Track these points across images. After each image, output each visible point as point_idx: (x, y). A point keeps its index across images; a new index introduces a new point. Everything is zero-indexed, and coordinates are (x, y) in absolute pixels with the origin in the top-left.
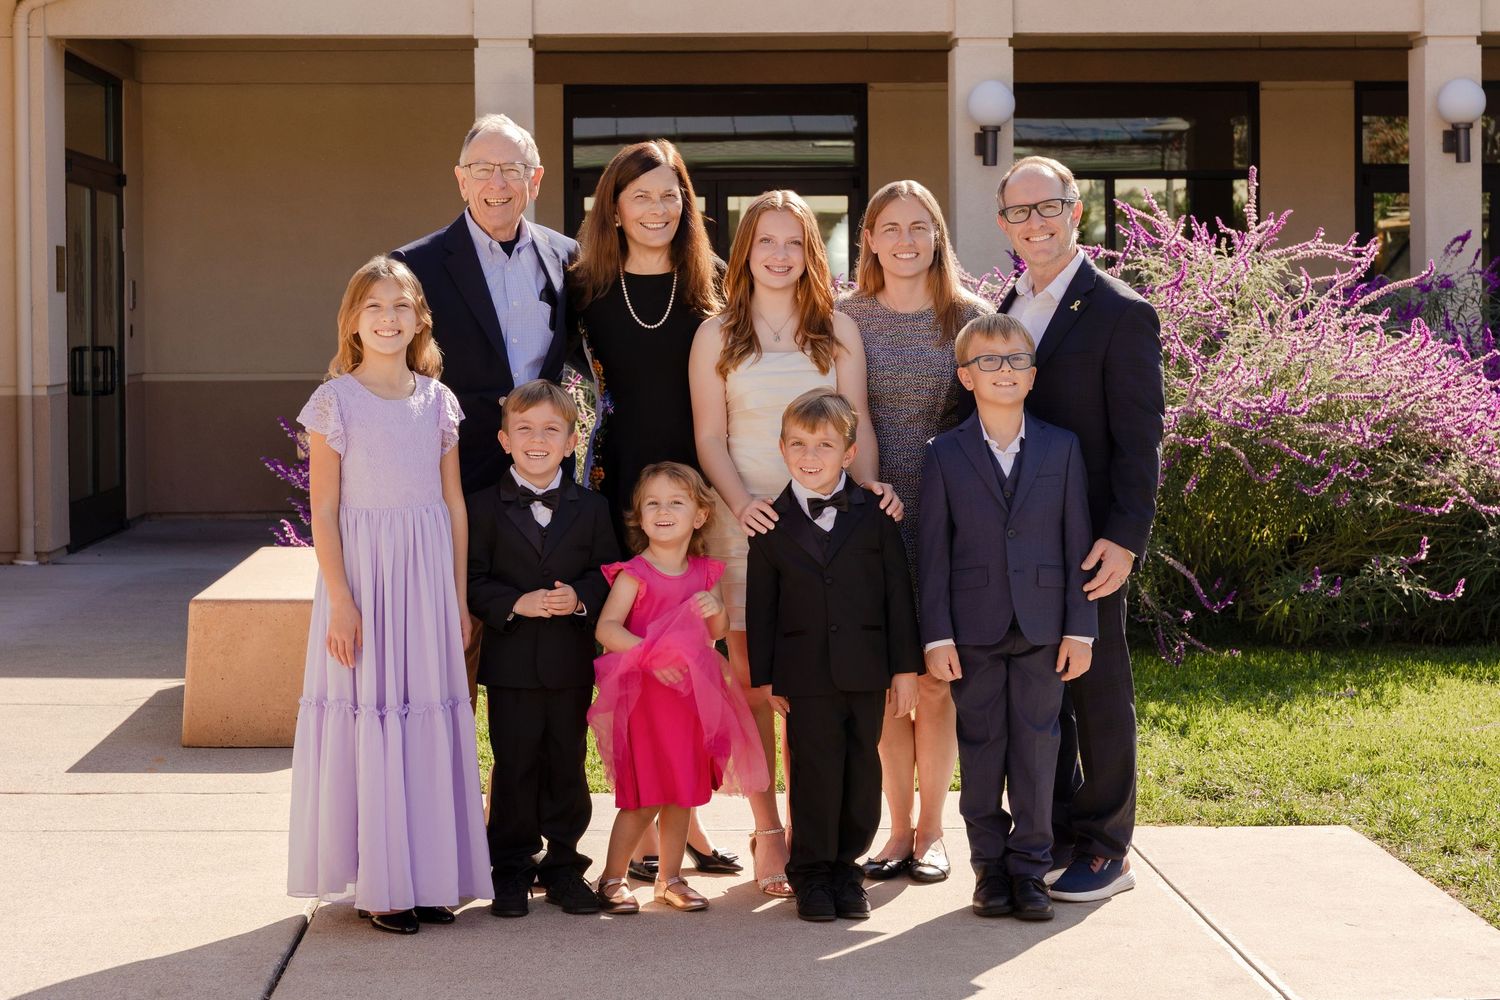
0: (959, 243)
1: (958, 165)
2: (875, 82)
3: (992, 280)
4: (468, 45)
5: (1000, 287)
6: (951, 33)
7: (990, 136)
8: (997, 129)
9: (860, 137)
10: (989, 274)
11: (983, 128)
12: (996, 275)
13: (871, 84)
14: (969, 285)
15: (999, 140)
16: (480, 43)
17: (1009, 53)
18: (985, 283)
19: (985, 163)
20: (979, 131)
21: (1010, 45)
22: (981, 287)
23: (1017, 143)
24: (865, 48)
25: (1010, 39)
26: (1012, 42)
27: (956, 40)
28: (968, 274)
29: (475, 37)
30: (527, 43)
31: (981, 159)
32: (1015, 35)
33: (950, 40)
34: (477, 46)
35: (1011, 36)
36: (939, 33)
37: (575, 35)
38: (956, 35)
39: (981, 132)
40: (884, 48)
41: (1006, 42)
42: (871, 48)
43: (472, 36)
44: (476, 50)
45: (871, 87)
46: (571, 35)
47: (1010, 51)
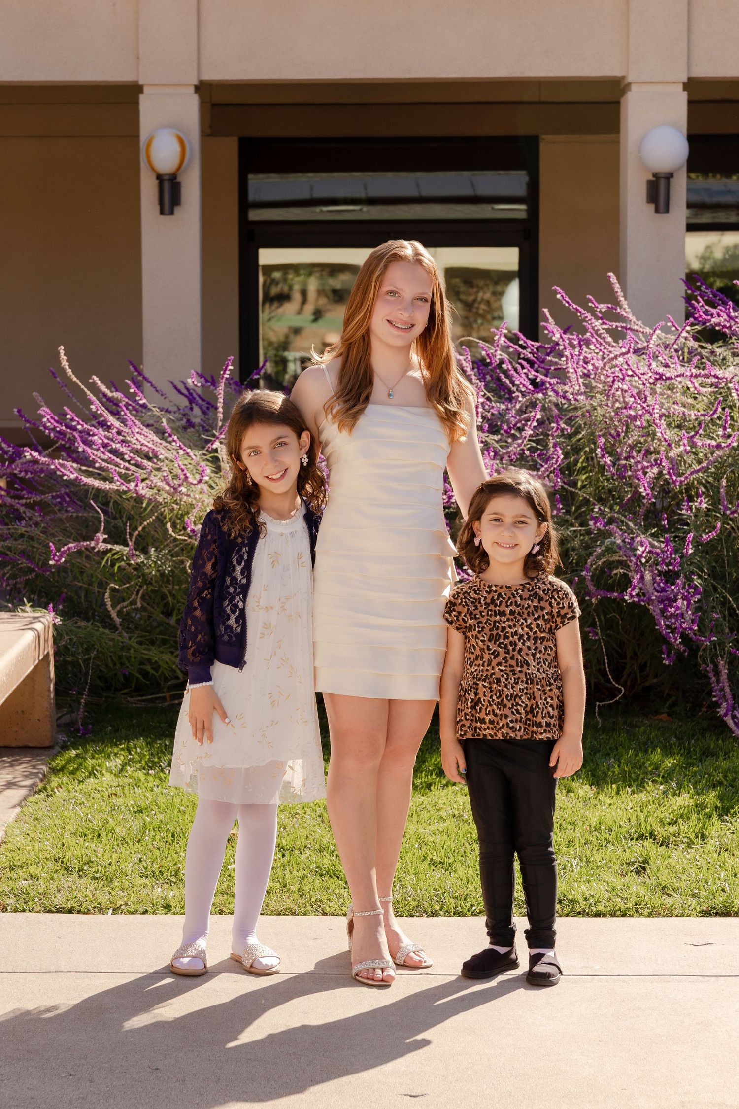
0: (629, 291)
1: (629, 214)
2: (548, 134)
3: (666, 330)
4: (135, 90)
5: (673, 337)
6: (623, 78)
7: (662, 183)
8: (669, 176)
9: (532, 199)
10: (663, 323)
11: (655, 175)
12: (669, 324)
13: (544, 136)
14: (641, 335)
15: (671, 188)
16: (146, 89)
18: (658, 332)
19: (656, 211)
20: (651, 178)
21: (685, 89)
22: (654, 337)
23: (690, 206)
24: (536, 99)
25: (684, 84)
26: (686, 86)
27: (629, 84)
28: (640, 323)
29: (141, 83)
30: (192, 89)
31: (653, 206)
32: (690, 79)
33: (622, 85)
34: (142, 92)
35: (686, 80)
36: (612, 77)
37: (241, 80)
38: (629, 79)
39: (654, 179)
40: (556, 99)
41: (681, 87)
42: (543, 99)
43: (137, 82)
44: (141, 96)
45: (543, 139)
46: (237, 80)
47: (684, 97)
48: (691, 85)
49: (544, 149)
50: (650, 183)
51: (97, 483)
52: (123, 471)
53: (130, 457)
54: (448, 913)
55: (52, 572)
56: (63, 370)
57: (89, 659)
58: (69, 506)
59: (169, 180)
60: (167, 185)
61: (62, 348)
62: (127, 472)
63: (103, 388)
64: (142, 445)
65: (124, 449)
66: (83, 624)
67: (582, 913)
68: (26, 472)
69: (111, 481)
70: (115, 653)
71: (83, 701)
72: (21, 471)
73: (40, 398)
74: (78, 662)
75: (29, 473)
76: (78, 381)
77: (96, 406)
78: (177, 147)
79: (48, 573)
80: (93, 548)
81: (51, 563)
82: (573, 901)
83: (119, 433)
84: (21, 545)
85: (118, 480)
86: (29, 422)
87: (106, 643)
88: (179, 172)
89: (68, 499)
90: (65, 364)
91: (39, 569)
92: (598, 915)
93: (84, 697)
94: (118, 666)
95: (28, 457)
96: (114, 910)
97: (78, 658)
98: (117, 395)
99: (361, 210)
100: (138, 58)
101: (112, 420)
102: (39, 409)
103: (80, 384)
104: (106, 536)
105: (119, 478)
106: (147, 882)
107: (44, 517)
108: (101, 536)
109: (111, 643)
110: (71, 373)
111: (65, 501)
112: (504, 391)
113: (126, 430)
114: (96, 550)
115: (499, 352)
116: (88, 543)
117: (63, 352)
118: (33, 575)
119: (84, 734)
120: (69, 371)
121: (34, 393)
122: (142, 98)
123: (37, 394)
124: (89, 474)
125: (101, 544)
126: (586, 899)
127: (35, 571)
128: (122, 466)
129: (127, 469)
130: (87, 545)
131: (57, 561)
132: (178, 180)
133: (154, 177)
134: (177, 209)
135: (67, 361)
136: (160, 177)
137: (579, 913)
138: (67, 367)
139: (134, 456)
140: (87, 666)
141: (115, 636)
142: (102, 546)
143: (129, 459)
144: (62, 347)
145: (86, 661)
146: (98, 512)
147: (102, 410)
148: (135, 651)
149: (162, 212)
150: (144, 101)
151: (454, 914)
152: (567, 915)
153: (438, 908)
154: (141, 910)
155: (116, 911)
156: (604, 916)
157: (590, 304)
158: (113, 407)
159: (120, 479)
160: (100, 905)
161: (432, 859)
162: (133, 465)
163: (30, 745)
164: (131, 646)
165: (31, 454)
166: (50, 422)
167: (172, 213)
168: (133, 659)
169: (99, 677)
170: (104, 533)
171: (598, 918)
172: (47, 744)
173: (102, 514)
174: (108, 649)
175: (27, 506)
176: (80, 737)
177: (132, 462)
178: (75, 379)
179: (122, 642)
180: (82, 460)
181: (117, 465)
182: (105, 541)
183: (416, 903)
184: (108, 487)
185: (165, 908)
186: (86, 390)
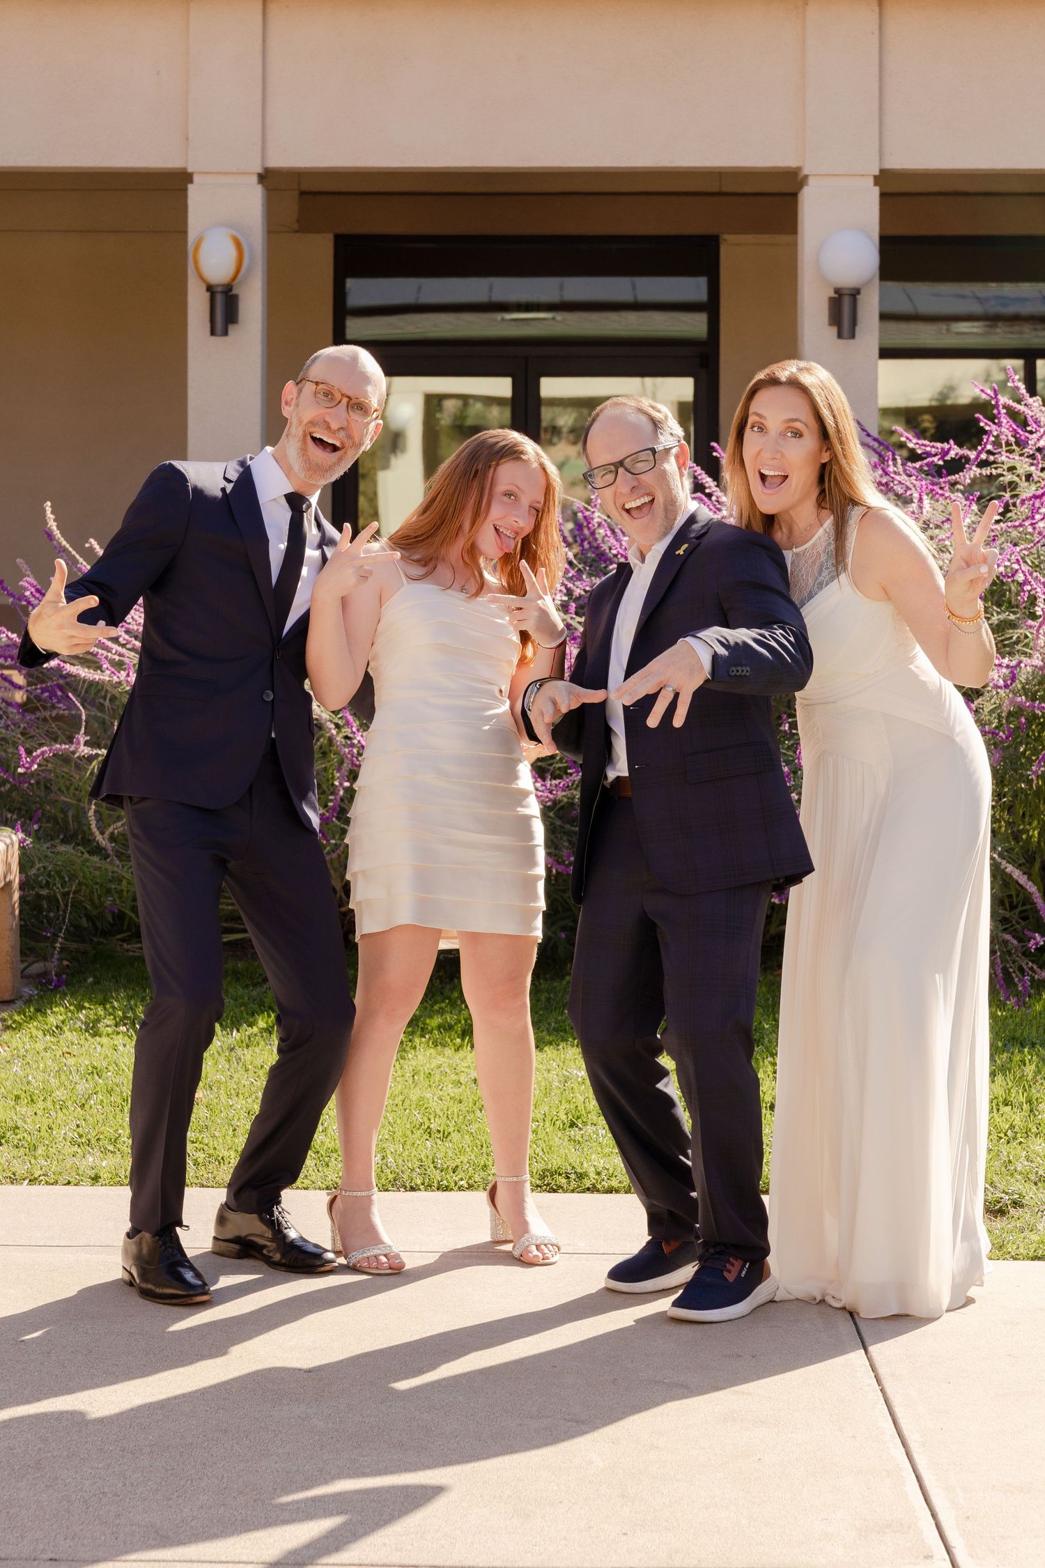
1: (806, 339)
2: (730, 233)
4: (183, 179)
6: (799, 169)
7: (846, 301)
8: (855, 293)
9: (711, 307)
11: (837, 291)
13: (726, 236)
15: (859, 308)
16: (196, 178)
17: (873, 196)
19: (840, 336)
20: (833, 294)
21: (876, 184)
23: (884, 317)
24: (716, 189)
25: (875, 177)
26: (878, 180)
27: (806, 177)
29: (190, 170)
30: (255, 179)
31: (834, 330)
32: (882, 171)
33: (798, 178)
34: (191, 182)
35: (877, 173)
36: (785, 168)
37: (318, 168)
38: (805, 172)
39: (836, 296)
40: (740, 190)
41: (871, 180)
42: (725, 189)
43: (185, 169)
44: (190, 186)
45: (725, 240)
46: (313, 168)
47: (876, 192)
48: (884, 178)
49: (725, 252)
50: (831, 300)
51: (82, 672)
52: (117, 658)
53: (124, 639)
54: (429, 1187)
55: (30, 784)
57: (68, 893)
58: (59, 702)
59: (222, 292)
60: (219, 299)
61: (48, 505)
62: (121, 658)
66: (62, 848)
67: (593, 1189)
69: (99, 667)
70: (101, 885)
71: (58, 945)
73: (25, 566)
74: (56, 896)
75: (9, 660)
76: (68, 546)
78: (232, 252)
79: (26, 785)
80: (74, 753)
81: (20, 770)
82: (581, 1176)
85: (107, 669)
86: (12, 595)
87: (90, 873)
88: (237, 281)
89: (59, 693)
90: (52, 524)
91: (14, 779)
92: (610, 1191)
93: (60, 939)
95: (3, 640)
96: (30, 1181)
97: (55, 892)
99: (554, 319)
100: (187, 139)
102: (21, 580)
103: (71, 549)
104: (88, 738)
105: (109, 666)
106: (79, 1151)
107: (23, 715)
108: (82, 738)
109: (98, 873)
110: (59, 536)
111: (56, 696)
112: (605, 562)
114: (76, 755)
115: (597, 514)
116: (67, 746)
117: (50, 509)
118: (8, 786)
119: (57, 987)
120: (57, 534)
121: (18, 560)
122: (191, 188)
123: (22, 561)
125: (82, 747)
126: (599, 1174)
127: (9, 782)
128: (114, 651)
129: (121, 655)
130: (65, 749)
131: (27, 768)
132: (234, 292)
133: (204, 288)
134: (231, 328)
135: (55, 520)
136: (210, 289)
137: (588, 1189)
138: (55, 528)
139: (130, 639)
140: (66, 902)
141: (106, 865)
142: (85, 751)
143: (124, 642)
144: (49, 503)
145: (65, 895)
146: (79, 709)
148: (129, 883)
149: (213, 333)
150: (195, 195)
151: (438, 1189)
152: (573, 1191)
153: (419, 1182)
154: (61, 1180)
155: (33, 1181)
156: (617, 1191)
157: (715, 454)
159: (110, 668)
160: (14, 1174)
161: (429, 1127)
162: (129, 649)
164: (123, 877)
165: (7, 636)
166: (34, 596)
167: (225, 333)
168: (125, 894)
170: (86, 734)
171: (609, 1195)
172: (7, 997)
173: (83, 711)
174: (92, 880)
176: (51, 990)
177: (128, 646)
178: (64, 543)
179: (113, 872)
181: (108, 650)
182: (86, 744)
183: (394, 1175)
184: (97, 677)
185: (93, 1179)
186: (78, 556)
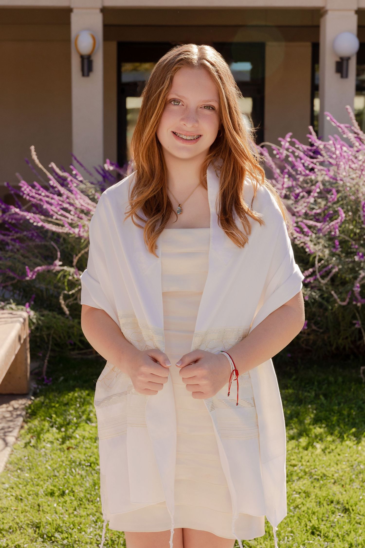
1: (326, 78)
7: (345, 63)
8: (348, 59)
11: (341, 58)
15: (349, 65)
16: (74, 10)
20: (338, 60)
21: (356, 14)
25: (355, 11)
27: (327, 11)
29: (72, 7)
30: (99, 11)
32: (358, 8)
35: (356, 9)
36: (318, 7)
38: (327, 8)
39: (340, 60)
43: (70, 6)
44: (72, 14)
45: (268, 44)
47: (356, 17)
50: (337, 63)
51: (54, 228)
52: (70, 221)
53: (74, 212)
56: (33, 161)
57: (50, 334)
58: (36, 238)
59: (86, 59)
60: (86, 61)
61: (33, 148)
62: (73, 222)
63: (58, 170)
64: (82, 205)
65: (71, 208)
68: (12, 219)
69: (63, 226)
70: (65, 330)
71: (46, 361)
72: (9, 219)
73: (20, 176)
74: (43, 336)
75: (14, 220)
76: (42, 167)
77: (53, 182)
78: (91, 41)
80: (53, 270)
81: (27, 278)
83: (68, 198)
84: (9, 263)
85: (67, 227)
86: (13, 190)
88: (92, 54)
89: (36, 235)
90: (35, 157)
93: (47, 358)
94: (67, 338)
95: (12, 212)
97: (43, 334)
98: (65, 174)
101: (62, 190)
102: (20, 183)
103: (43, 169)
105: (67, 225)
108: (58, 263)
109: (63, 325)
110: (38, 163)
111: (34, 236)
113: (72, 196)
116: (50, 266)
119: (47, 383)
120: (37, 161)
121: (16, 174)
124: (50, 222)
127: (17, 279)
128: (69, 218)
129: (73, 220)
130: (49, 268)
132: (91, 59)
133: (79, 57)
134: (91, 74)
135: (36, 155)
136: (82, 57)
138: (36, 159)
139: (77, 212)
140: (48, 339)
142: (58, 268)
145: (48, 335)
147: (56, 184)
148: (77, 329)
149: (83, 75)
158: (63, 182)
159: (69, 226)
163: (15, 392)
164: (75, 326)
165: (14, 210)
166: (26, 190)
167: (88, 76)
168: (76, 334)
169: (55, 345)
170: (60, 261)
172: (25, 392)
174: (61, 328)
175: (12, 240)
176: (45, 385)
177: (75, 216)
178: (40, 166)
179: (69, 324)
180: (46, 214)
181: (66, 217)
182: (60, 265)
184: (61, 230)
186: (47, 172)
